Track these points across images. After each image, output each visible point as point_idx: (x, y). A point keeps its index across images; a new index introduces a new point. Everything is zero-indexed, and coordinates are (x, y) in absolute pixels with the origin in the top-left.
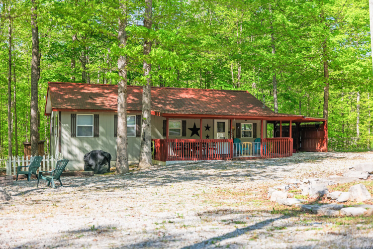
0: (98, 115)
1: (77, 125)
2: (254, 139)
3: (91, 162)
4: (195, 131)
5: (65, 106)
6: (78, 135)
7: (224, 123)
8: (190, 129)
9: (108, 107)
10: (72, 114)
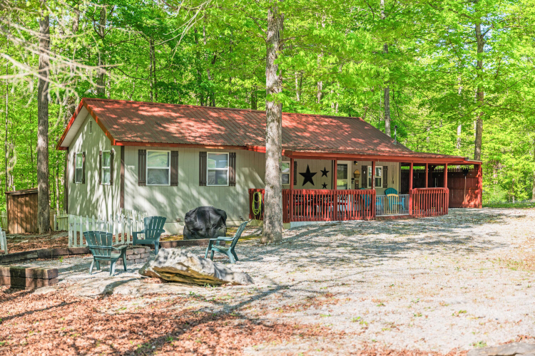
0: (177, 152)
1: (147, 168)
2: (385, 189)
3: (199, 223)
4: (308, 177)
5: (129, 137)
6: (148, 183)
7: (346, 165)
8: (302, 174)
9: (191, 140)
10: (139, 150)
